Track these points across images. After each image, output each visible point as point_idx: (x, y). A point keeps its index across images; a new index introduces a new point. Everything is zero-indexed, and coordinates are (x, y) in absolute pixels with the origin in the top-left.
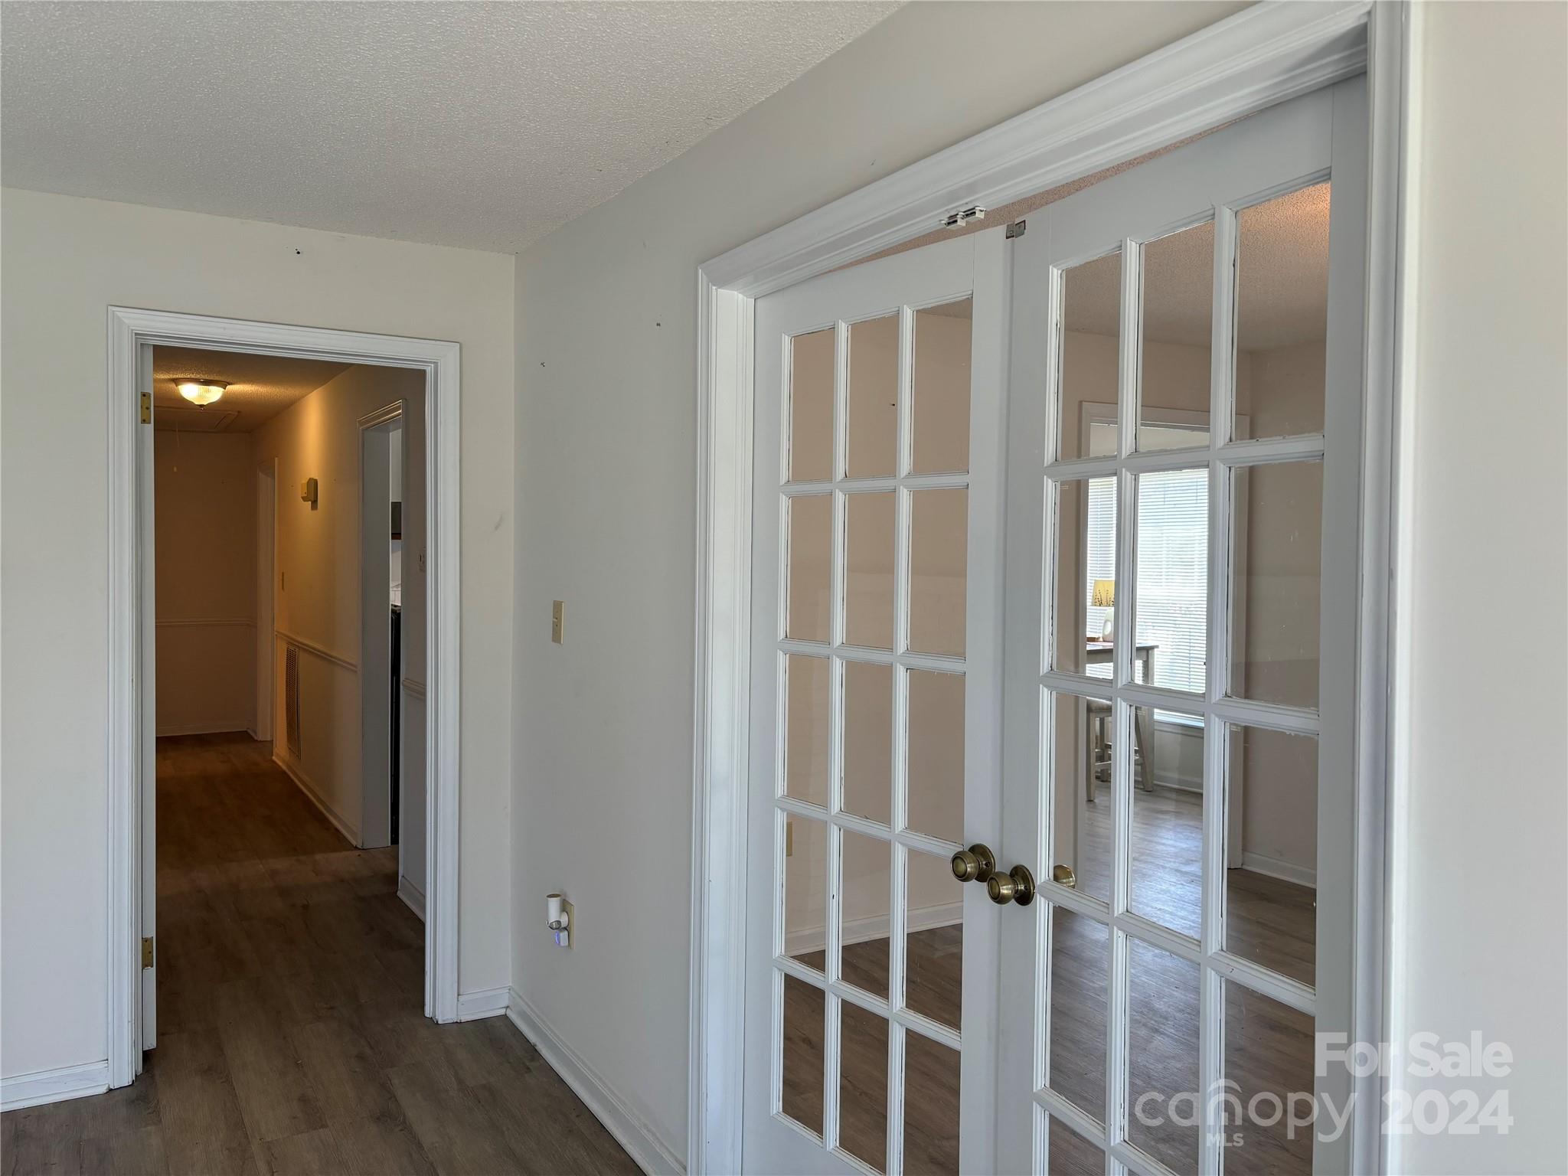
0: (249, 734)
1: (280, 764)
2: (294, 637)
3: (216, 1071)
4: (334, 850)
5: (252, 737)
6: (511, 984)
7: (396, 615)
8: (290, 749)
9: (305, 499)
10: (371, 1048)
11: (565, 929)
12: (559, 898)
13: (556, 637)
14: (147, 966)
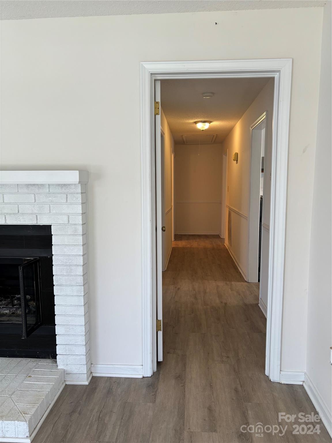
0: (219, 236)
1: (226, 246)
2: (230, 207)
4: (238, 281)
6: (305, 371)
7: (261, 198)
8: (229, 242)
9: (234, 160)
10: (241, 386)
14: (159, 330)
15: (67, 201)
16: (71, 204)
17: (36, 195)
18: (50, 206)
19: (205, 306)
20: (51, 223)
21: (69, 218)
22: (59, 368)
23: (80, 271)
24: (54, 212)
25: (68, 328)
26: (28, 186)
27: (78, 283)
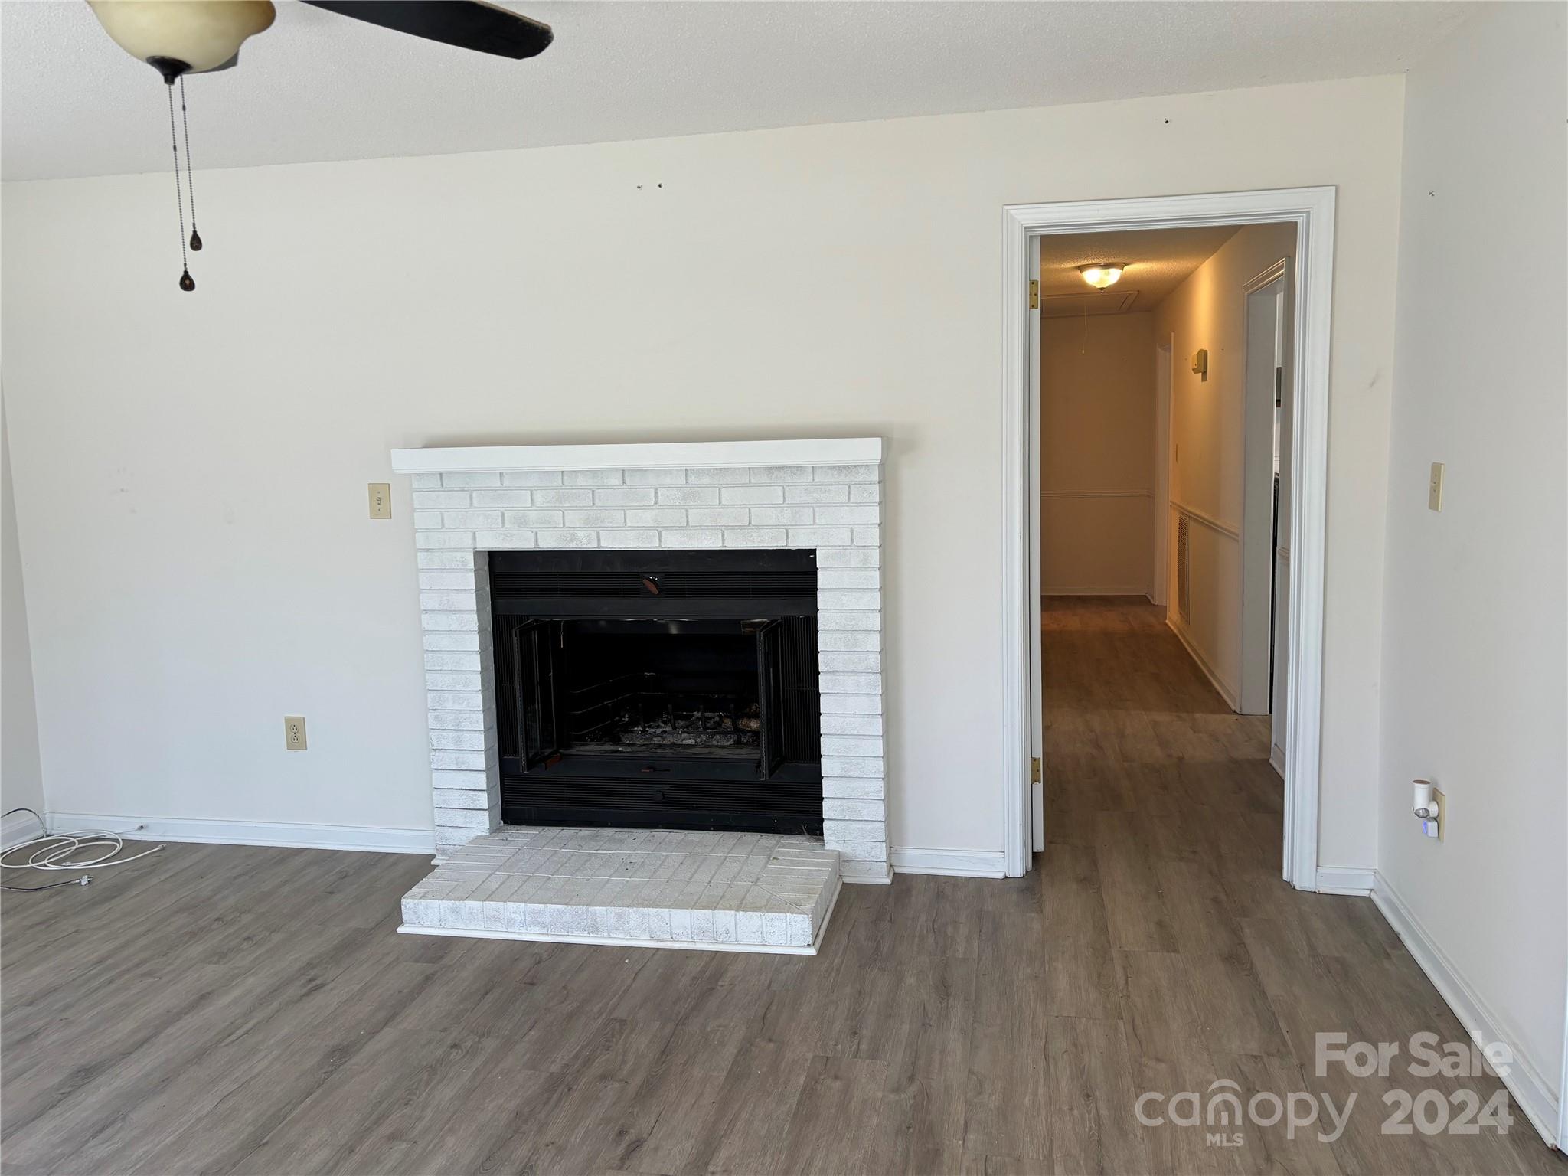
0: (1148, 598)
1: (1172, 627)
2: (1184, 506)
3: (1089, 881)
4: (1213, 712)
5: (1150, 602)
6: (1377, 868)
7: (1276, 481)
8: (1181, 614)
9: (1196, 371)
10: (1227, 895)
11: (1435, 819)
12: (1427, 786)
13: (1434, 504)
14: (1036, 781)
15: (849, 498)
16: (859, 505)
17: (787, 489)
18: (814, 510)
19: (1125, 763)
20: (816, 544)
21: (852, 534)
22: (827, 847)
23: (874, 642)
24: (823, 522)
25: (847, 763)
26: (770, 470)
27: (870, 668)
